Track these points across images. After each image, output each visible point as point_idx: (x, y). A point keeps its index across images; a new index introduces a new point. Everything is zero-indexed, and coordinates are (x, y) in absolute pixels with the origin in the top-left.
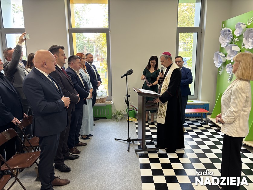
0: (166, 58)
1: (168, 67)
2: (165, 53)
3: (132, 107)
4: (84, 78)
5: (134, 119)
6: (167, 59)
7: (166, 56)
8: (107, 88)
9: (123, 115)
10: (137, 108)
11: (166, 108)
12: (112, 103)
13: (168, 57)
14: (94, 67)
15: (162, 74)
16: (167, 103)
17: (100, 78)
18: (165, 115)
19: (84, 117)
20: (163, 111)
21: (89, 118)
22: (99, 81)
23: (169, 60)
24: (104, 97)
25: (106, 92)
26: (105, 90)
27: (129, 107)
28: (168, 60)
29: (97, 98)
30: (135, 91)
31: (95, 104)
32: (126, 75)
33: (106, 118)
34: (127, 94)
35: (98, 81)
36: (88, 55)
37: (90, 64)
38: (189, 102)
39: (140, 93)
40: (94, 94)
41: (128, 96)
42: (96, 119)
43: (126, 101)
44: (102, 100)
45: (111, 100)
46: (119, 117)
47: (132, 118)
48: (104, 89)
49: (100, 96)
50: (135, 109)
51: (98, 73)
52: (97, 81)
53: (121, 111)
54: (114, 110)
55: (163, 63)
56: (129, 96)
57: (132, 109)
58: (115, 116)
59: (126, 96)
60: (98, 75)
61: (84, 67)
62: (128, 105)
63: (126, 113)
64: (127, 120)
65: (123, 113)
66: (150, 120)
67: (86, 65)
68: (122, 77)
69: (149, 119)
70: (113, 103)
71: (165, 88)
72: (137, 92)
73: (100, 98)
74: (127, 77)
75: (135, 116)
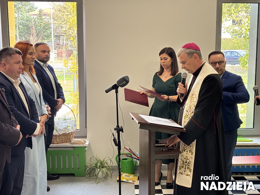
0: (190, 54)
1: (194, 71)
2: (187, 47)
3: (127, 152)
4: (28, 93)
5: (132, 176)
6: (191, 57)
7: (188, 51)
8: (77, 112)
9: (109, 169)
10: (137, 153)
11: (194, 154)
12: (87, 143)
13: (193, 53)
14: (51, 69)
15: (184, 87)
16: (194, 143)
17: (62, 93)
18: (192, 168)
19: (28, 174)
20: (188, 161)
21: (37, 175)
22: (60, 99)
23: (196, 58)
24: (70, 130)
25: (75, 121)
26: (71, 115)
27: (122, 152)
28: (193, 58)
29: (55, 133)
30: (133, 119)
31: (51, 145)
32: (115, 87)
33: (73, 175)
34: (118, 126)
35: (58, 98)
36: (39, 46)
37: (42, 64)
38: (240, 141)
39: (144, 125)
40: (50, 125)
41: (119, 130)
42: (52, 176)
43: (114, 140)
44: (67, 137)
45: (85, 137)
46: (100, 173)
47: (127, 174)
48: (69, 113)
49: (62, 128)
50: (133, 156)
51: (59, 81)
52: (56, 98)
53: (105, 160)
54: (91, 158)
55: (185, 65)
56: (122, 130)
57: (126, 155)
58: (93, 170)
59: (115, 129)
60: (58, 86)
61: (30, 70)
62: (119, 149)
63: (115, 164)
64: (118, 179)
65: (110, 164)
66: (165, 178)
67: (34, 67)
68: (107, 92)
69: (161, 177)
70: (89, 144)
71: (190, 113)
72: (137, 122)
73: (61, 133)
74: (117, 92)
75: (133, 170)
